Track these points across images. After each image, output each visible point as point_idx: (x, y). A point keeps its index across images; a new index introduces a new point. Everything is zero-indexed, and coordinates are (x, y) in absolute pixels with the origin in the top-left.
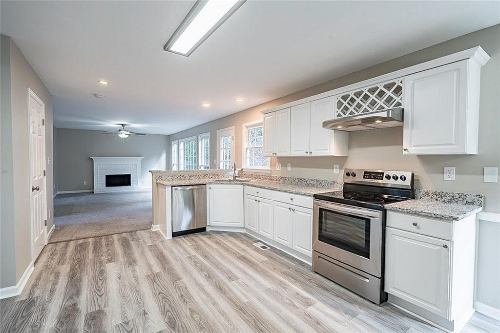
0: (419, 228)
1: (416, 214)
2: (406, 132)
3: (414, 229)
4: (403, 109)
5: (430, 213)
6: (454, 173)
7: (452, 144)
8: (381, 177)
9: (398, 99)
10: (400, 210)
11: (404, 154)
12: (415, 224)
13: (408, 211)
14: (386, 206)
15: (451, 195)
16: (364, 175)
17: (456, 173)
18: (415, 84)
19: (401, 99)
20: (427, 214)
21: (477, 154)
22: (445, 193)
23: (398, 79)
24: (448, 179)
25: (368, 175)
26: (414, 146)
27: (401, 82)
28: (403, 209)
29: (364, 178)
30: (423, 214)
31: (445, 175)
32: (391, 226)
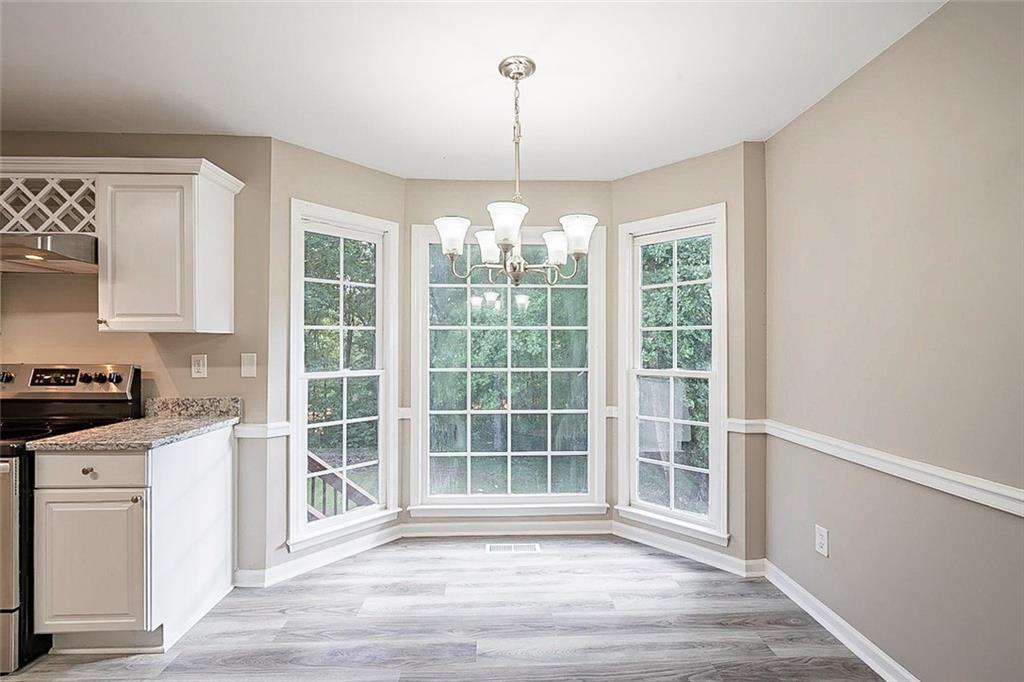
0: (95, 476)
1: (87, 450)
2: (103, 288)
3: (87, 480)
4: (97, 240)
5: (111, 445)
6: (204, 365)
7: (176, 315)
8: (71, 378)
9: (88, 217)
10: (58, 448)
11: (100, 329)
12: (85, 472)
13: (73, 447)
14: (30, 445)
15: (200, 403)
16: (34, 378)
17: (208, 366)
18: (117, 194)
19: (94, 217)
20: (105, 447)
21: (233, 332)
22: (191, 400)
23: (88, 176)
24: (198, 375)
25: (41, 375)
26: (118, 315)
27: (93, 184)
28: (64, 445)
29: (33, 384)
30: (98, 447)
31: (193, 368)
32: (45, 485)
